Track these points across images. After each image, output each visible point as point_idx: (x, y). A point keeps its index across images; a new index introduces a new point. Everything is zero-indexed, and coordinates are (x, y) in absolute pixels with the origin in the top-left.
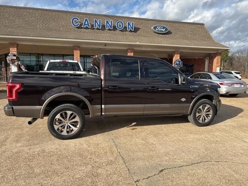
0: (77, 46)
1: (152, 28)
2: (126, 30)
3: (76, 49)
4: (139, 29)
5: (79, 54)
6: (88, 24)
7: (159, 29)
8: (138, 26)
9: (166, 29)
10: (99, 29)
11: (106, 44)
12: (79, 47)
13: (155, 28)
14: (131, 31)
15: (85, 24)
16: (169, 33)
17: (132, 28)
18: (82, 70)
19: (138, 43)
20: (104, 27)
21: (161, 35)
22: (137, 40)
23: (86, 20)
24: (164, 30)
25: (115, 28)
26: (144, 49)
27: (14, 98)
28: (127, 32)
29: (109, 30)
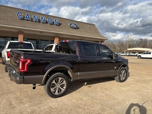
0: (21, 32)
1: (69, 24)
2: (54, 24)
3: (20, 34)
4: (61, 24)
5: (23, 37)
6: (29, 18)
7: (73, 25)
8: (61, 23)
9: (77, 26)
10: (36, 22)
11: (41, 32)
12: (23, 32)
13: (71, 24)
14: (56, 25)
15: (26, 17)
16: (78, 28)
17: (57, 23)
18: (34, 48)
19: (62, 33)
20: (39, 20)
21: (74, 29)
22: (61, 30)
23: (28, 15)
24: (75, 26)
25: (47, 22)
26: (64, 36)
27: (25, 70)
28: (54, 26)
29: (43, 23)
